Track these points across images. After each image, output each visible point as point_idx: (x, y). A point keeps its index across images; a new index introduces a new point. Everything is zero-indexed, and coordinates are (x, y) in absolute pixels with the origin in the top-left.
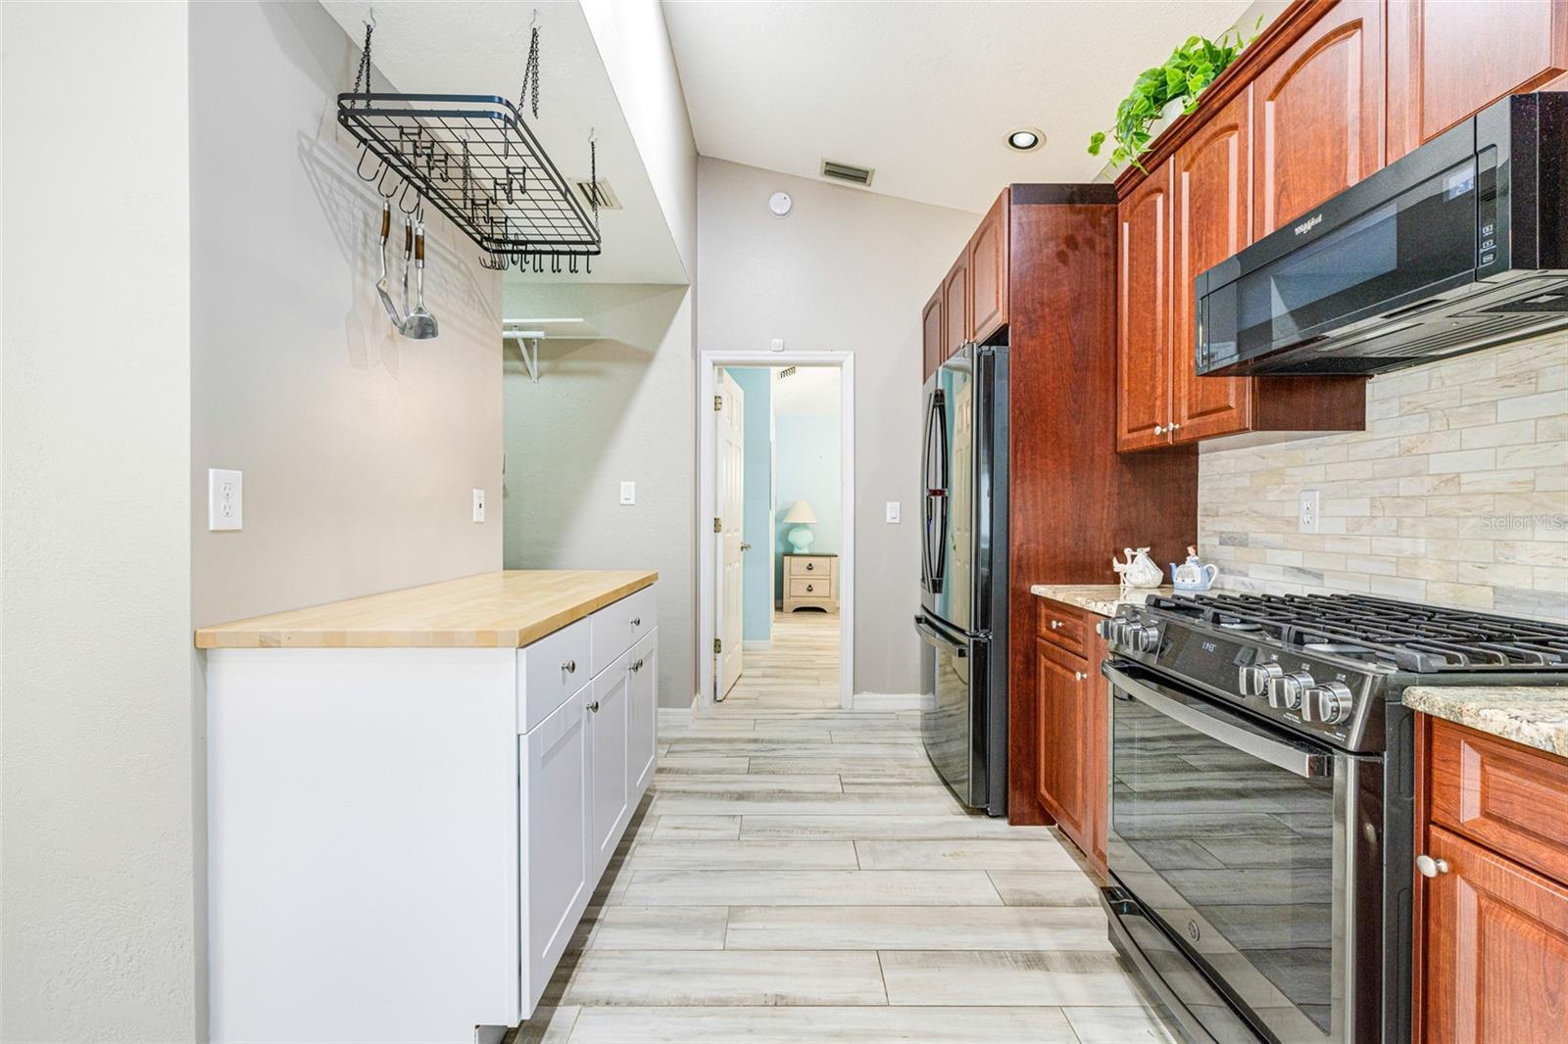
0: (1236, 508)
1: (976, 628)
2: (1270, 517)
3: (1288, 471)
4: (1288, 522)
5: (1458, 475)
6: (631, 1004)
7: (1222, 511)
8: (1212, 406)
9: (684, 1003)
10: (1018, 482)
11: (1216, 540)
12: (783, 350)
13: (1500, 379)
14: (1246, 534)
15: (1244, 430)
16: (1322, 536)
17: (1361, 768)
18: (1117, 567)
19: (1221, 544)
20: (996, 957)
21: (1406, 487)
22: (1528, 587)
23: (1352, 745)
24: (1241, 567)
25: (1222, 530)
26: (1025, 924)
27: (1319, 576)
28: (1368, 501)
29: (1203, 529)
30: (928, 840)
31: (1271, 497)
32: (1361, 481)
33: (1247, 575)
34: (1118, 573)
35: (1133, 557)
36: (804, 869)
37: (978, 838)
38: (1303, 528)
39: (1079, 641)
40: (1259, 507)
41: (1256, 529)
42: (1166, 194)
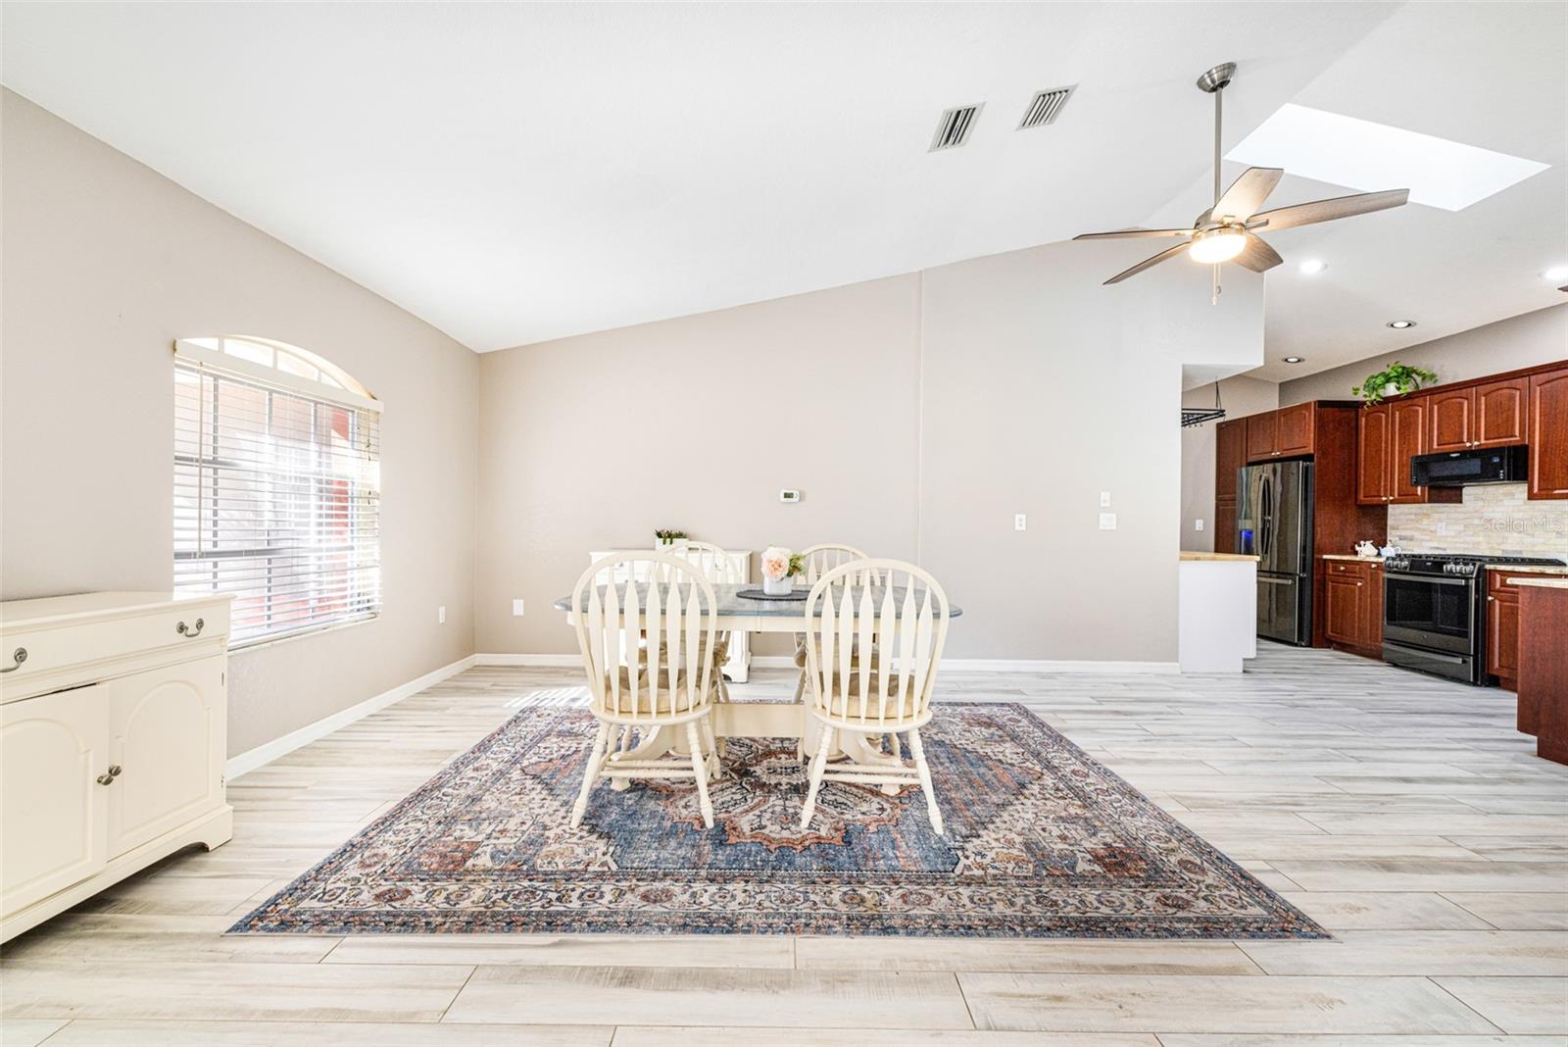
0: (1406, 527)
1: (1300, 573)
2: (1424, 530)
3: (1431, 515)
4: (1431, 532)
7: (1400, 527)
8: (1410, 495)
11: (1397, 539)
14: (1412, 536)
15: (1424, 502)
16: (1446, 537)
17: (1476, 581)
18: (1357, 548)
19: (1400, 539)
23: (1474, 577)
24: (1409, 548)
25: (1400, 535)
27: (1445, 550)
28: (1463, 526)
29: (1390, 535)
31: (1424, 523)
32: (1461, 519)
34: (1357, 551)
35: (1364, 545)
38: (1438, 534)
39: (1355, 573)
40: (1419, 526)
41: (1417, 535)
42: (1387, 416)
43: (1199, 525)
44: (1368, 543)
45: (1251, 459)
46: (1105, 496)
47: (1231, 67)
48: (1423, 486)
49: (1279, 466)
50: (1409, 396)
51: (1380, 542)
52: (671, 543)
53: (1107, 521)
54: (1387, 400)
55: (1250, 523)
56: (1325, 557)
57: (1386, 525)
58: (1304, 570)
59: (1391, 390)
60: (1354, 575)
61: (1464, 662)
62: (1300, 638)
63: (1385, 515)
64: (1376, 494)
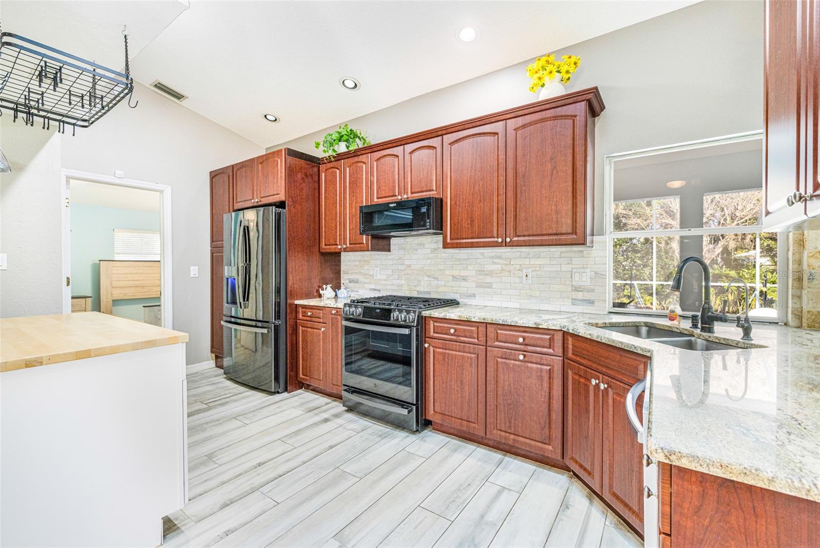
0: (354, 271)
1: (275, 320)
2: (366, 274)
3: (371, 261)
4: (371, 276)
5: (410, 265)
6: (200, 495)
7: (350, 272)
8: (358, 242)
9: (223, 483)
10: (290, 262)
11: (348, 281)
12: (124, 178)
13: (418, 244)
14: (358, 279)
15: (369, 251)
16: (380, 279)
17: (416, 329)
18: (321, 292)
19: (349, 282)
20: (316, 424)
21: (400, 267)
22: (423, 290)
23: (415, 325)
24: (356, 289)
25: (350, 278)
26: (316, 414)
27: (379, 291)
28: (391, 270)
29: (343, 278)
30: (264, 407)
31: (365, 268)
32: (390, 265)
33: (358, 292)
34: (321, 294)
35: (326, 288)
36: (226, 432)
37: (281, 401)
38: (375, 278)
39: (320, 318)
40: (362, 271)
41: (361, 278)
42: (340, 171)
43: (194, 271)
44: (329, 286)
45: (237, 206)
48: (367, 235)
50: (355, 154)
51: (337, 287)
54: (340, 157)
56: (297, 302)
57: (340, 270)
58: (278, 317)
59: (342, 148)
60: (318, 320)
61: (409, 412)
63: (339, 261)
64: (333, 243)
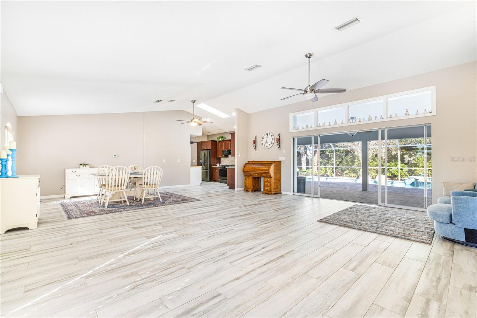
10: (212, 159)
11: (222, 163)
15: (225, 158)
16: (226, 163)
32: (228, 160)
42: (220, 143)
43: (194, 161)
44: (218, 164)
45: (202, 149)
46: (178, 156)
47: (195, 101)
48: (224, 155)
49: (206, 151)
50: (222, 141)
51: (220, 164)
52: (85, 166)
53: (179, 161)
54: (220, 141)
55: (202, 161)
56: (213, 166)
57: (220, 161)
58: (209, 169)
59: (220, 140)
60: (216, 169)
62: (209, 180)
63: (220, 159)
64: (219, 156)
